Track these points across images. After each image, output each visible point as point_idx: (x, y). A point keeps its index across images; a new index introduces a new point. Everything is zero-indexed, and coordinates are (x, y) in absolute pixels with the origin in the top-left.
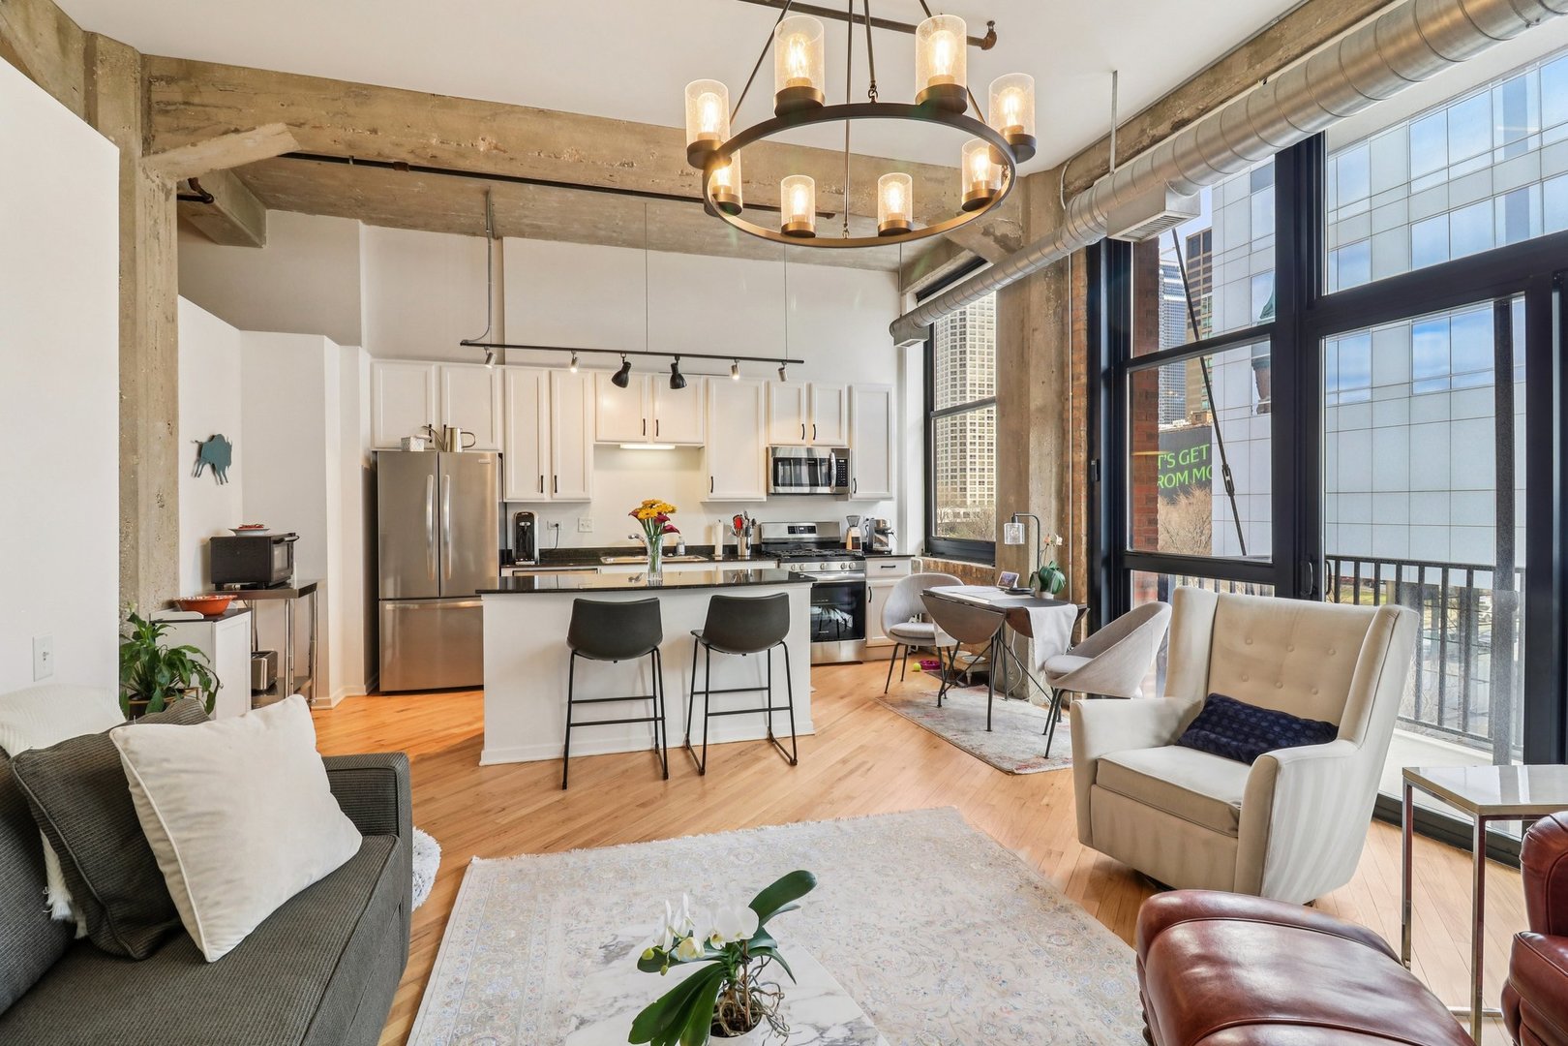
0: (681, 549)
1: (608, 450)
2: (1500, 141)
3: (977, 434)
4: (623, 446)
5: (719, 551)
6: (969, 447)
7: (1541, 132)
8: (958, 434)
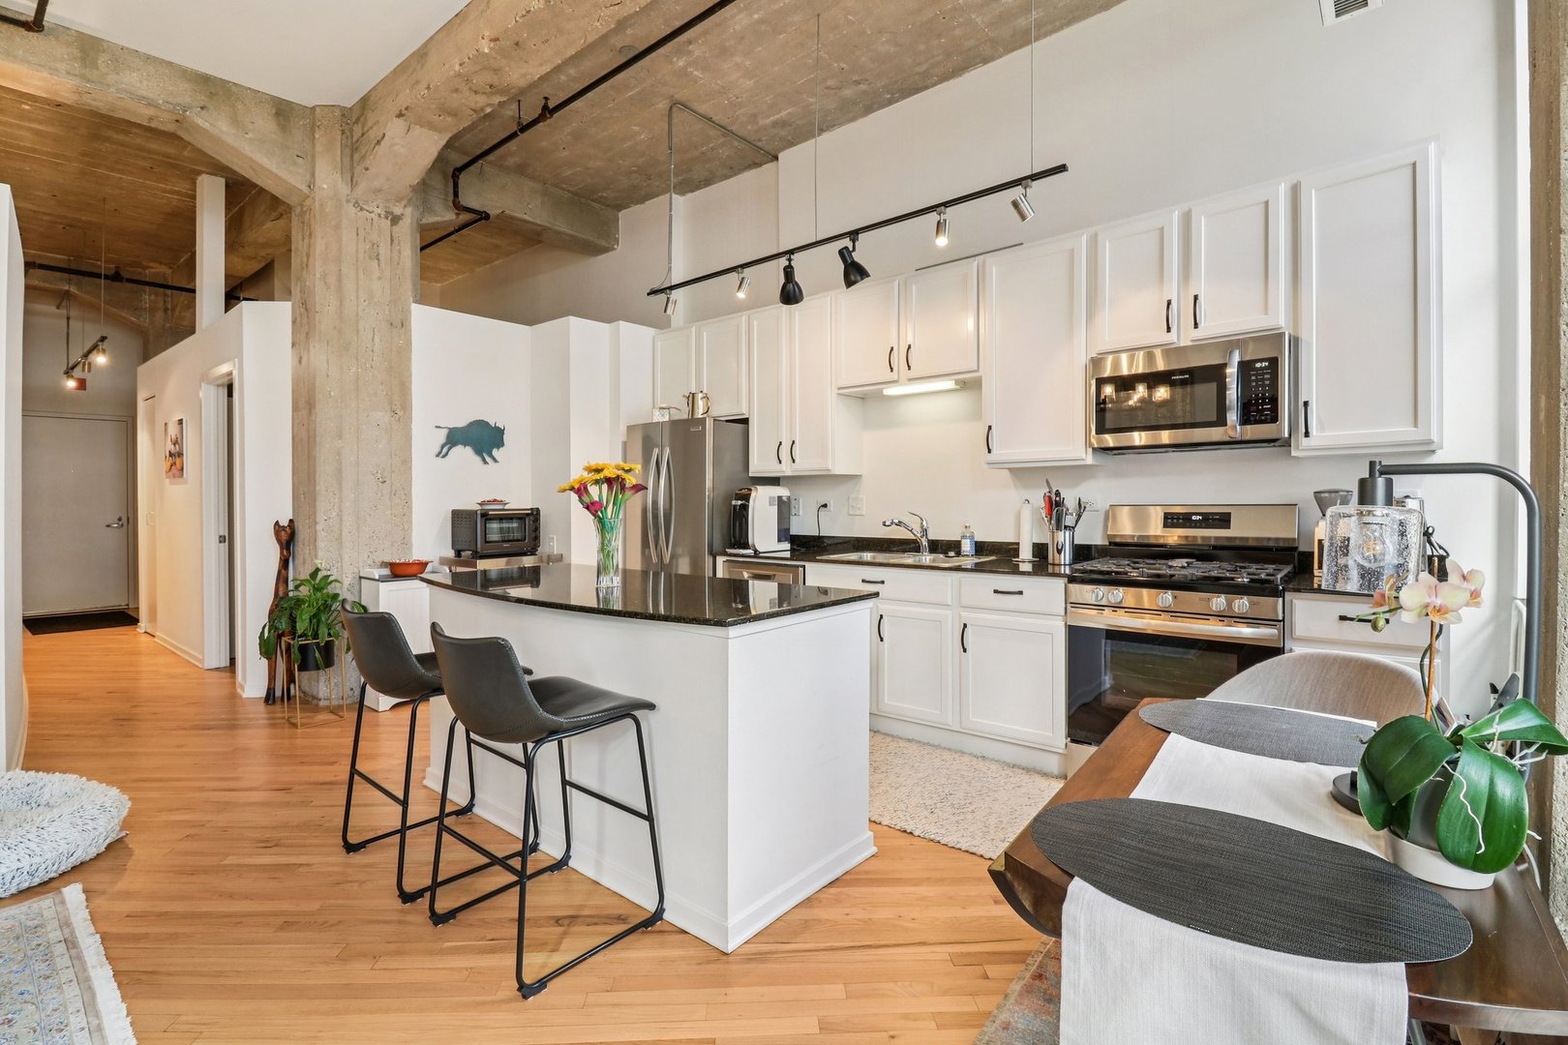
0: (967, 547)
1: (866, 399)
4: (890, 391)
5: (1026, 553)
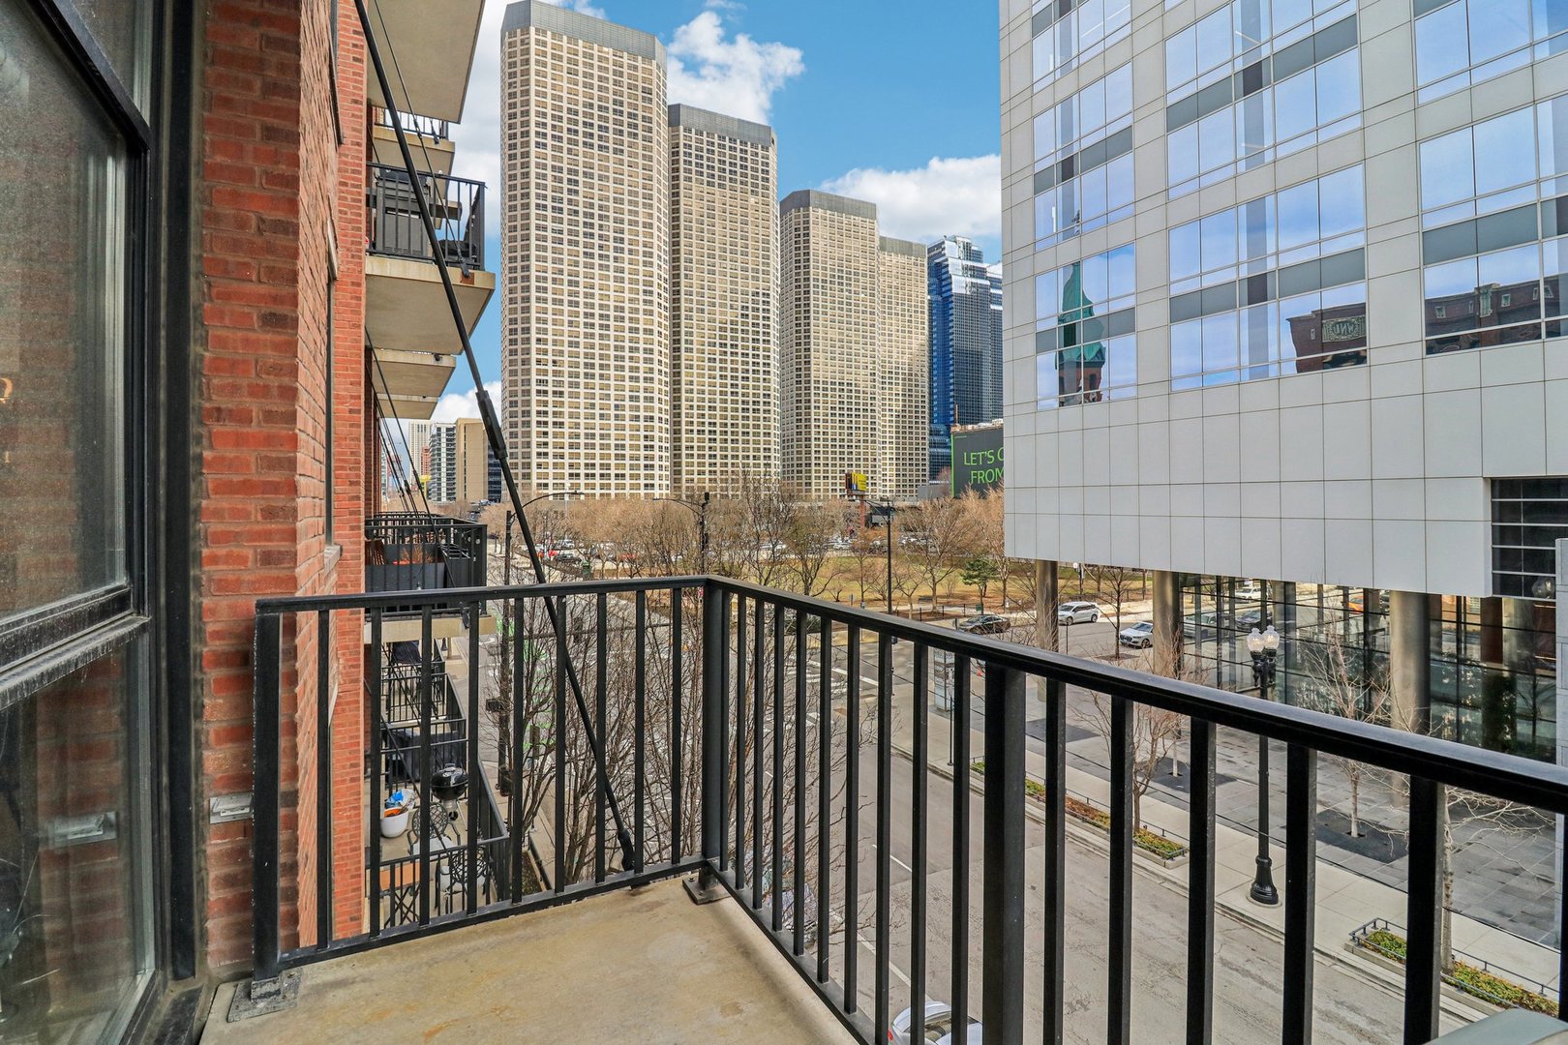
2: (1241, 154)
3: (821, 430)
6: (813, 442)
7: (1275, 146)
8: (803, 430)
